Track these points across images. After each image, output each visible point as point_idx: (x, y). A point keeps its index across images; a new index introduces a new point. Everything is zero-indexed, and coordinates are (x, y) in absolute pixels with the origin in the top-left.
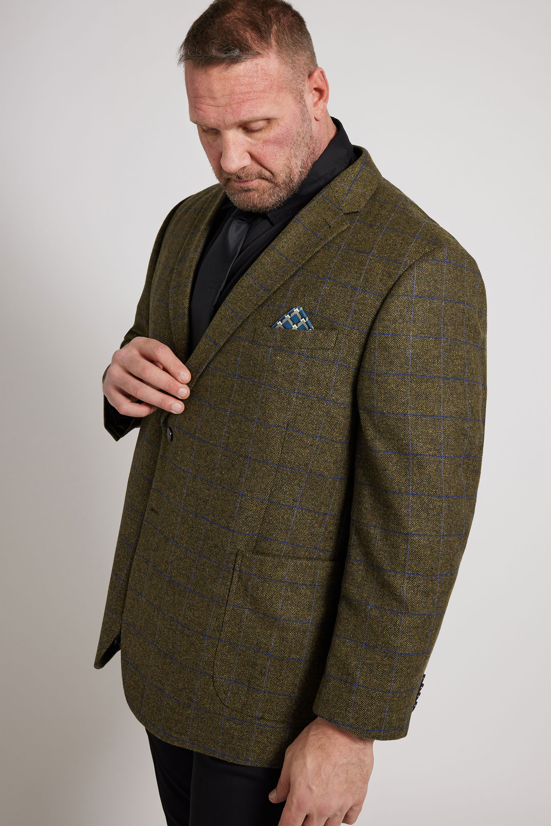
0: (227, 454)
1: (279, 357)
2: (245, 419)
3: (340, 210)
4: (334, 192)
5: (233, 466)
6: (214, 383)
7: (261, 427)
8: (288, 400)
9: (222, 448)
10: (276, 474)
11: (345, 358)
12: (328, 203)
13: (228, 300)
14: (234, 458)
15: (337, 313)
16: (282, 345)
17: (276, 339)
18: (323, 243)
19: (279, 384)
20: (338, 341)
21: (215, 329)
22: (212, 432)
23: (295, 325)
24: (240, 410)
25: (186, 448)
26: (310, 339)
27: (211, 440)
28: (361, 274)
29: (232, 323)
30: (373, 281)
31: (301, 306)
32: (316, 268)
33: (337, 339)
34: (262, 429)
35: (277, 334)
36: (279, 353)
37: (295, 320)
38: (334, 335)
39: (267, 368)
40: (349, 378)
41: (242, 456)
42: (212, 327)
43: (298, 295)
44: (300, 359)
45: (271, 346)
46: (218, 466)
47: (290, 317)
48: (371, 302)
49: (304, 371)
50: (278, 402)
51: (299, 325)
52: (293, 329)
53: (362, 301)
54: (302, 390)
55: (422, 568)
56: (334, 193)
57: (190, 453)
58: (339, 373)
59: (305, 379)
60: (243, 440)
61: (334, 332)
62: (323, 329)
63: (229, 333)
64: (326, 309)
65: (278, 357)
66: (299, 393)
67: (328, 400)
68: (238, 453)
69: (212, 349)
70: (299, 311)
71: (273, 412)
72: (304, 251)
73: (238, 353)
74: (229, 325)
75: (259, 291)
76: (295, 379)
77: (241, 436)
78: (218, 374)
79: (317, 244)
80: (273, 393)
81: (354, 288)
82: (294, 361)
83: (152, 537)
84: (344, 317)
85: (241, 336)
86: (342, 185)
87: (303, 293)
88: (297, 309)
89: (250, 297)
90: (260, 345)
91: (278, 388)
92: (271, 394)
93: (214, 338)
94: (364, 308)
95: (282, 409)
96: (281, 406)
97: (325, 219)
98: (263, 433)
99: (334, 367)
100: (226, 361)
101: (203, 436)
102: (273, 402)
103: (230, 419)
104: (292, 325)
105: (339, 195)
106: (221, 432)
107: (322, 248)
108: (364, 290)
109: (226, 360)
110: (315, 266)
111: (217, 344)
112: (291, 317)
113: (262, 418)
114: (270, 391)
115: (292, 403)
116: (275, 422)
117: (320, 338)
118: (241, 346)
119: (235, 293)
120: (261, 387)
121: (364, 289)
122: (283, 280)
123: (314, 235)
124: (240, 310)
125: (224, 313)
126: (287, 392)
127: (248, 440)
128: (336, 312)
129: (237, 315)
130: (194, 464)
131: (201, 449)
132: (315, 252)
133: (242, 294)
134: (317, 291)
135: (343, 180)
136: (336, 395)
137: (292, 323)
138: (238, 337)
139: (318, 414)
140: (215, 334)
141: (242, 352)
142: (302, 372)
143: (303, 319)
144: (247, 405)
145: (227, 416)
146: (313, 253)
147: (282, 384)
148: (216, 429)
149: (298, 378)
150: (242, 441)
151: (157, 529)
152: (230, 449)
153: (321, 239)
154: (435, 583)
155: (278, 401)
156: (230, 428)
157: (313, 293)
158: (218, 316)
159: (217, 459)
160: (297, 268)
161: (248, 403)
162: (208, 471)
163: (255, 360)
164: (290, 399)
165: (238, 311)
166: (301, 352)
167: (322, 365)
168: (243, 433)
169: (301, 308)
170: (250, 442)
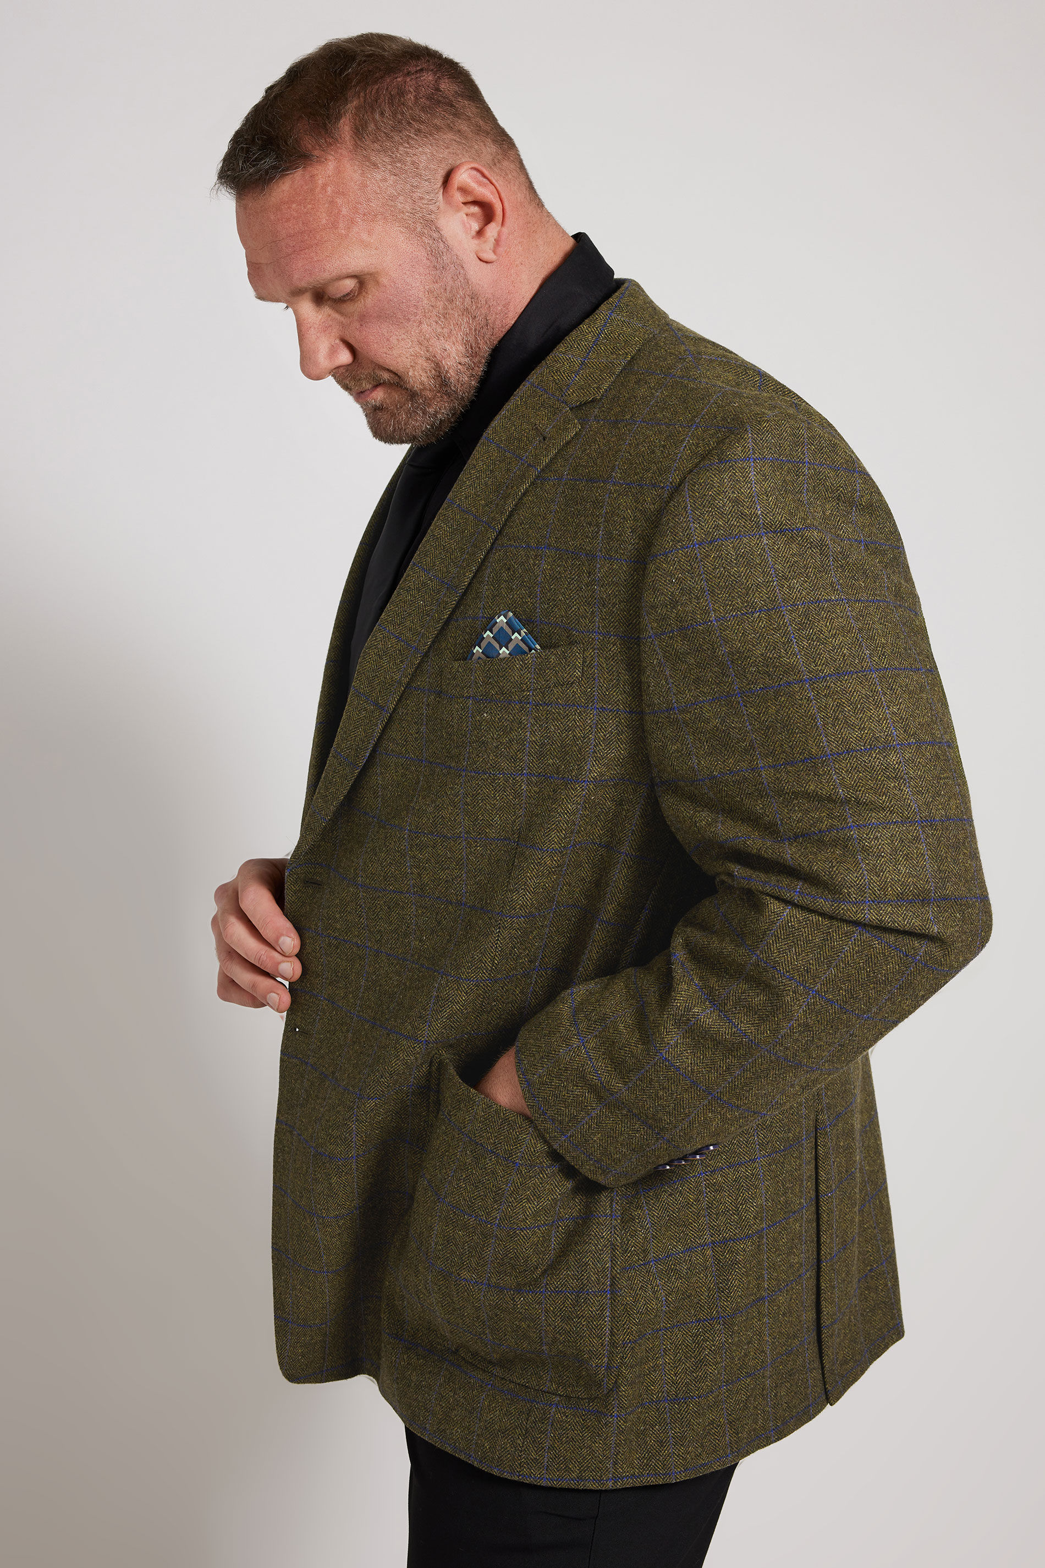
0: (426, 903)
1: (487, 713)
2: (440, 838)
3: (563, 402)
4: (553, 372)
5: (439, 923)
6: (388, 779)
7: (476, 846)
8: (514, 790)
9: (414, 894)
10: (499, 931)
11: (606, 694)
12: (542, 395)
13: (387, 619)
14: (439, 908)
15: (573, 611)
16: (489, 690)
17: (476, 682)
18: (533, 473)
19: (491, 765)
20: (587, 664)
21: (371, 679)
22: (387, 871)
23: (504, 649)
24: (425, 824)
25: (347, 906)
26: (535, 670)
27: (389, 884)
28: (598, 525)
29: (402, 662)
30: (619, 536)
31: (509, 611)
32: (523, 528)
33: (584, 662)
34: (478, 848)
35: (475, 672)
36: (486, 707)
37: (502, 638)
38: (577, 654)
39: (469, 739)
40: (622, 731)
41: (451, 903)
42: (365, 675)
43: (500, 589)
44: (525, 711)
45: (470, 696)
46: (414, 927)
47: (492, 635)
48: (625, 576)
49: (534, 732)
50: (497, 797)
51: (511, 646)
52: (501, 656)
53: (610, 578)
54: (536, 768)
55: (788, 961)
56: (553, 374)
57: (358, 914)
58: (601, 726)
59: (538, 746)
60: (448, 874)
61: (575, 648)
62: (555, 646)
63: (400, 683)
64: (553, 608)
65: (485, 714)
66: (531, 773)
67: (584, 781)
68: (445, 899)
69: (373, 717)
70: (505, 621)
71: (491, 815)
72: (502, 494)
73: (420, 718)
74: (397, 668)
75: (439, 592)
76: (519, 751)
77: (442, 867)
78: (392, 762)
79: (523, 477)
80: (484, 784)
81: (592, 557)
82: (513, 717)
83: (299, 1081)
84: (587, 616)
85: (420, 684)
86: (568, 357)
87: (508, 584)
88: (502, 617)
89: (425, 607)
90: (452, 697)
91: (491, 773)
92: (478, 786)
93: (373, 696)
94: (617, 591)
95: (506, 808)
96: (502, 802)
97: (536, 425)
98: (482, 854)
99: (589, 717)
100: (402, 737)
101: (372, 880)
102: (487, 799)
103: (411, 843)
104: (499, 649)
105: (562, 375)
106: (402, 868)
107: (533, 483)
108: (607, 556)
109: (401, 734)
110: (521, 524)
111: (382, 708)
112: (494, 633)
113: (473, 829)
114: (477, 780)
115: (522, 793)
116: (499, 832)
117: (552, 664)
118: (422, 704)
119: (397, 604)
120: (460, 775)
121: (608, 554)
122: (476, 563)
123: (516, 460)
124: (412, 634)
125: (382, 645)
126: (509, 777)
127: (457, 872)
128: (570, 609)
129: (408, 645)
130: (370, 931)
131: (374, 902)
132: (520, 494)
133: (411, 604)
134: (531, 576)
135: (571, 347)
136: (599, 768)
137: (498, 645)
138: (415, 687)
139: (567, 811)
140: (373, 687)
141: (427, 716)
142: (531, 736)
143: (516, 634)
144: (439, 813)
145: (405, 838)
146: (516, 497)
147: (496, 765)
148: (392, 864)
149: (524, 749)
150: (447, 876)
151: (307, 1063)
152: (428, 893)
153: (529, 465)
154: (799, 1000)
155: (496, 795)
156: (417, 859)
157: (525, 582)
158: (373, 653)
159: (410, 915)
160: (494, 533)
161: (439, 809)
162: (398, 939)
163: (449, 726)
164: (517, 787)
165: (408, 637)
166: (523, 697)
167: (566, 716)
168: (446, 862)
169: (511, 614)
170: (462, 876)
